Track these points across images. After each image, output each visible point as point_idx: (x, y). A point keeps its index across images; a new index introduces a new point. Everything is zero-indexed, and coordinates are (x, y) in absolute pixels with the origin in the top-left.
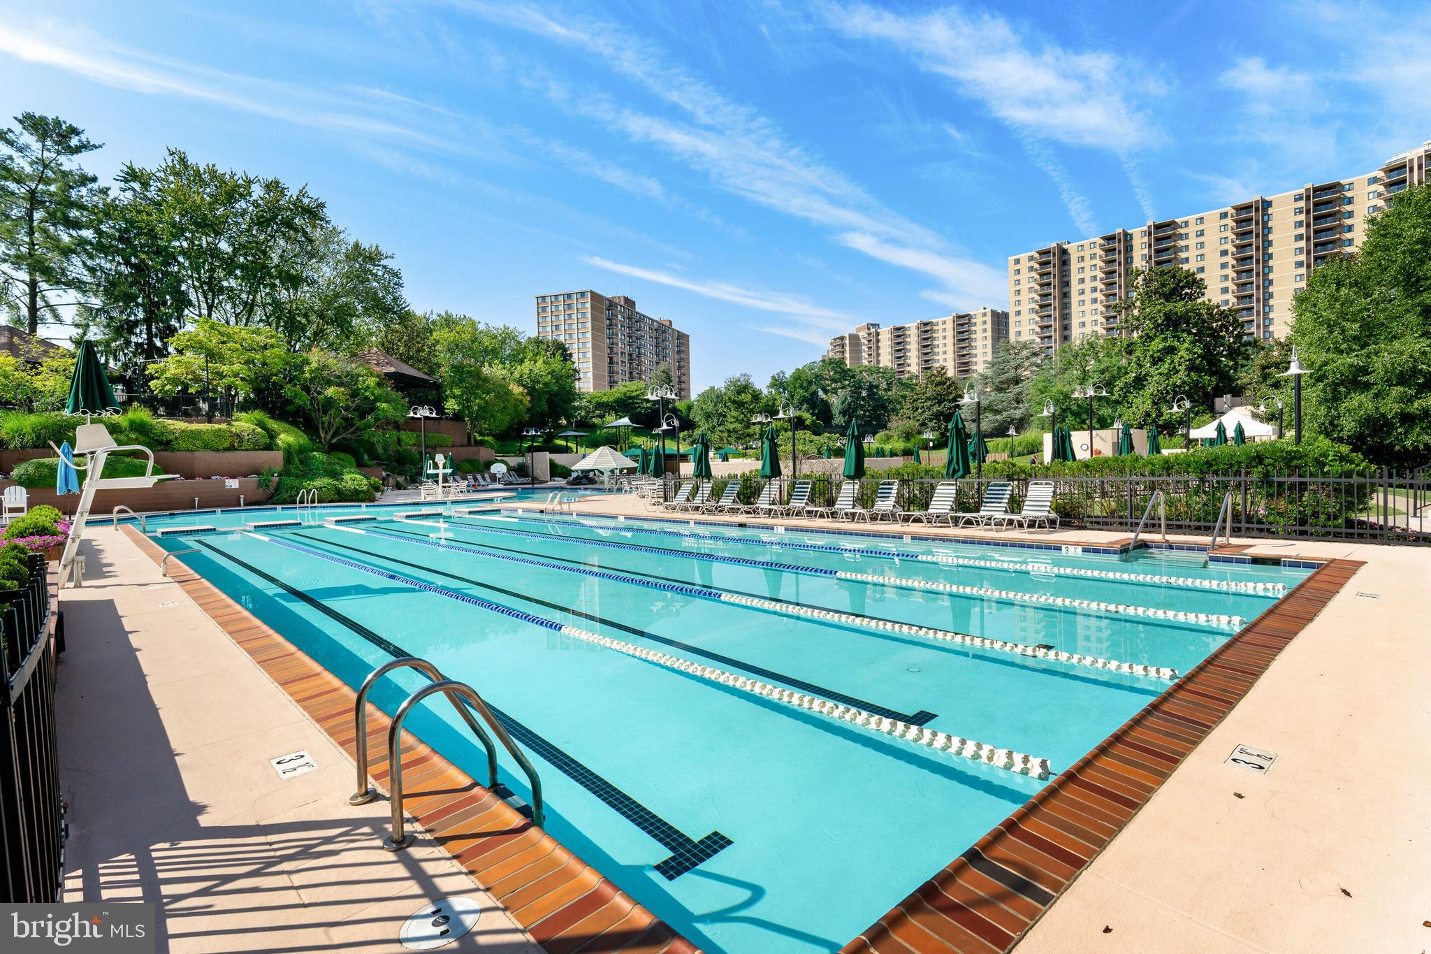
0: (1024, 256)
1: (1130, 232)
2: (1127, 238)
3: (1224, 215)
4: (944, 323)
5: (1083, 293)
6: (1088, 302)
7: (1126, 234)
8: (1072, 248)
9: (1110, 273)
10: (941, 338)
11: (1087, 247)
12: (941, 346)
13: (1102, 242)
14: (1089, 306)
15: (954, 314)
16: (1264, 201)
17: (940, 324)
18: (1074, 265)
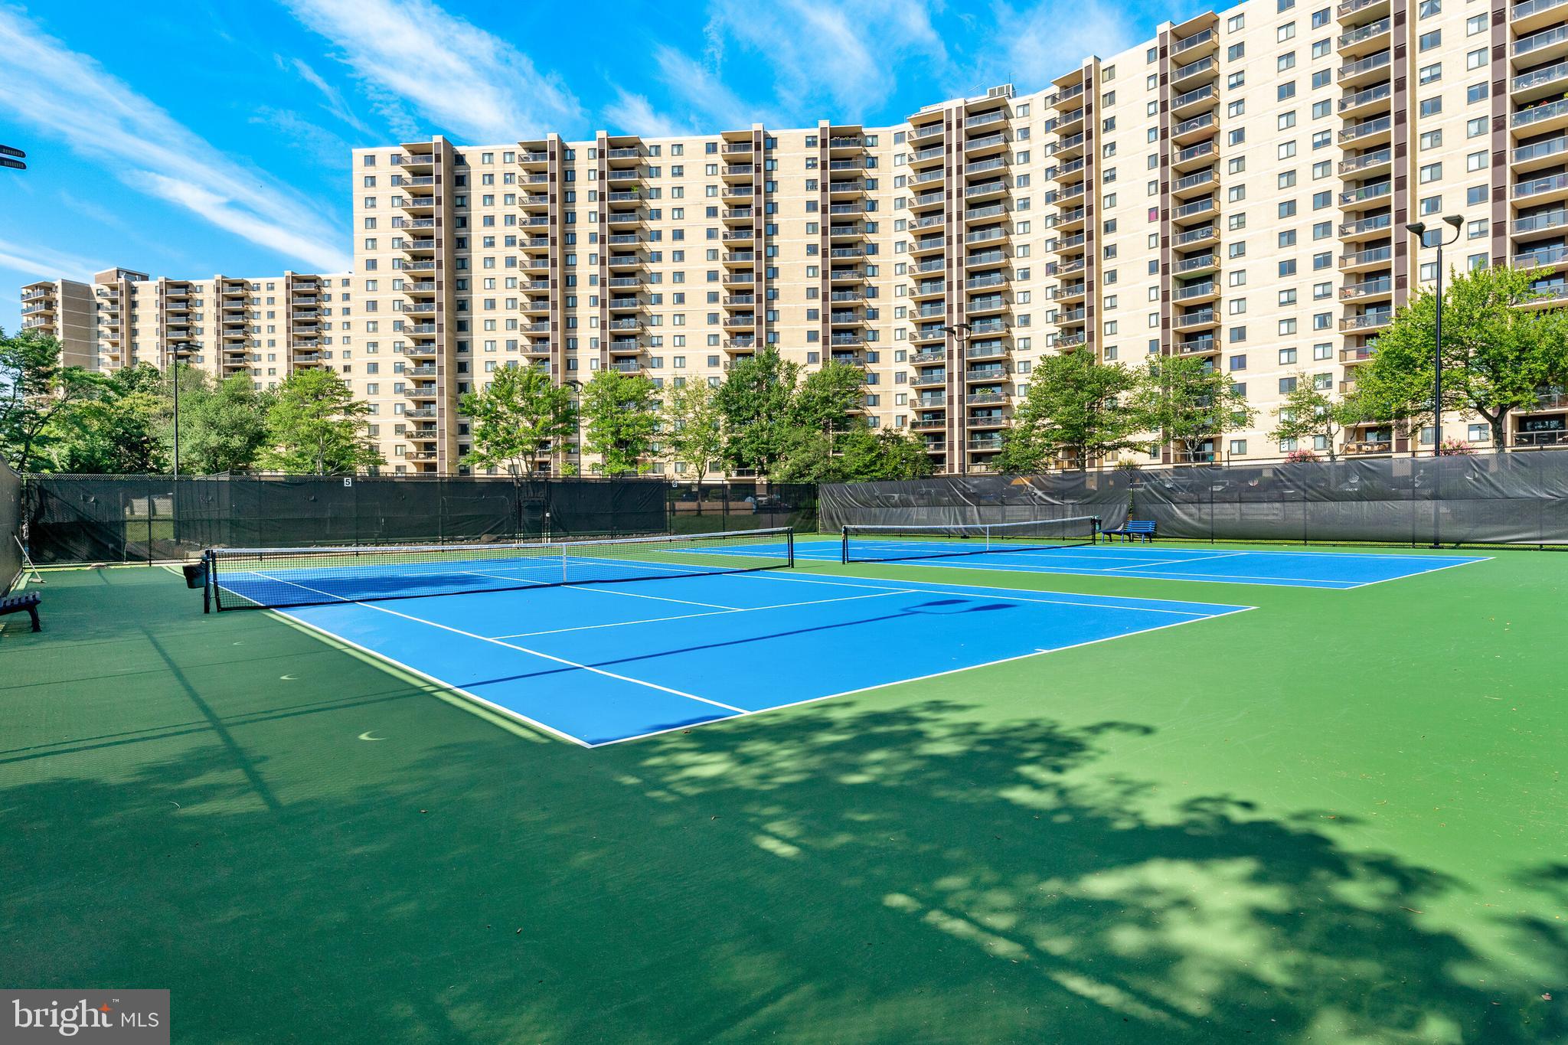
0: (383, 153)
1: (570, 145)
2: (566, 155)
3: (712, 148)
4: (271, 286)
5: (492, 244)
6: (500, 262)
7: (564, 149)
8: (472, 154)
9: (538, 215)
10: (264, 315)
11: (498, 158)
12: (264, 329)
13: (523, 152)
14: (500, 271)
15: (288, 273)
16: (767, 137)
17: (263, 287)
18: (477, 190)
